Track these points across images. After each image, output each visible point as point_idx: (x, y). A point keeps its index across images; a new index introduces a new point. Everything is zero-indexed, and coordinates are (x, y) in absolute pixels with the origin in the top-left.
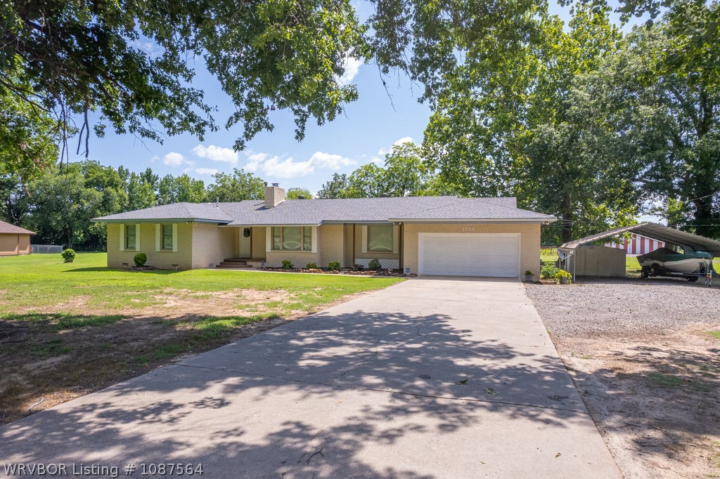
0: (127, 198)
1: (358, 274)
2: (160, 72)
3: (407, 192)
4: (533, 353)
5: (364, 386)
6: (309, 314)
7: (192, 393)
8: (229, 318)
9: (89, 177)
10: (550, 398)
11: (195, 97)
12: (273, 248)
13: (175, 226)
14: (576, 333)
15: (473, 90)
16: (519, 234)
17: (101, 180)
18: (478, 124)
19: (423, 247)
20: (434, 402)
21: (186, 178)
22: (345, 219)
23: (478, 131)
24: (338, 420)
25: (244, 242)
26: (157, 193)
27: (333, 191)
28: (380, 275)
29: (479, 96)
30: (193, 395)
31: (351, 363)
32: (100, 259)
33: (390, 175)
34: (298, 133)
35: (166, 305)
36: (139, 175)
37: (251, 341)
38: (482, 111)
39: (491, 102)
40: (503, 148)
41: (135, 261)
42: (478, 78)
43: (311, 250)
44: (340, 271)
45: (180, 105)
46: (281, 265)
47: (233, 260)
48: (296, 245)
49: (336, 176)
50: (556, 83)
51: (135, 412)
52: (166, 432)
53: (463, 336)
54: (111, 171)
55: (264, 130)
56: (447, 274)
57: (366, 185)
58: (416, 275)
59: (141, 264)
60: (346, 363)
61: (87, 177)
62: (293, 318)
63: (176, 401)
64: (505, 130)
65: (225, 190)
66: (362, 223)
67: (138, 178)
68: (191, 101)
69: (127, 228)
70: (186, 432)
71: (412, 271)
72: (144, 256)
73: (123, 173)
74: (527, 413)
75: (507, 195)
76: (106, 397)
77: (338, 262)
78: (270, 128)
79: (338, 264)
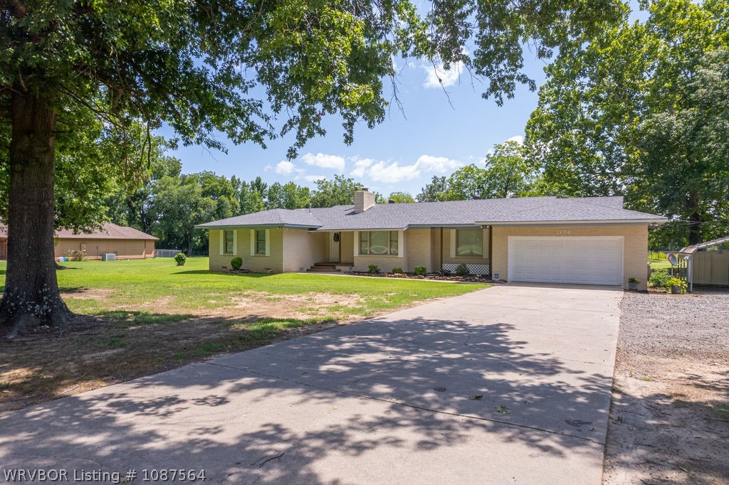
0: (239, 206)
1: (444, 279)
2: (222, 85)
3: (510, 194)
4: (581, 370)
5: (369, 395)
6: (366, 319)
7: (202, 390)
8: (282, 321)
9: (206, 186)
10: (568, 422)
11: (255, 107)
12: (361, 253)
13: (267, 231)
14: (653, 350)
15: (578, 81)
16: (622, 237)
17: (216, 189)
18: (585, 117)
19: (514, 251)
20: (431, 417)
21: (292, 185)
22: (432, 223)
23: (586, 125)
24: (319, 426)
25: (334, 246)
26: (266, 200)
27: (433, 194)
28: (467, 280)
29: (586, 88)
30: (202, 392)
31: (373, 370)
32: (203, 263)
33: (492, 176)
34: (347, 137)
35: (237, 307)
36: (250, 184)
37: (289, 344)
38: (591, 104)
39: (600, 92)
40: (613, 144)
41: (232, 264)
42: (584, 67)
43: (397, 255)
44: (425, 276)
45: (242, 115)
46: (368, 270)
47: (323, 264)
48: (384, 249)
49: (435, 179)
50: (680, 64)
51: (141, 404)
52: (154, 424)
53: (514, 348)
54: (224, 180)
55: (317, 135)
56: (539, 281)
57: (466, 187)
58: (505, 282)
59: (237, 268)
60: (368, 369)
61: (204, 187)
62: (347, 322)
63: (181, 397)
64: (616, 123)
65: (326, 196)
66: (450, 227)
67: (248, 186)
68: (252, 111)
69: (226, 233)
70: (171, 426)
71: (501, 277)
72: (240, 260)
73: (235, 182)
74: (528, 436)
75: (618, 194)
76: (125, 389)
77: (424, 266)
78: (322, 133)
79: (424, 269)
